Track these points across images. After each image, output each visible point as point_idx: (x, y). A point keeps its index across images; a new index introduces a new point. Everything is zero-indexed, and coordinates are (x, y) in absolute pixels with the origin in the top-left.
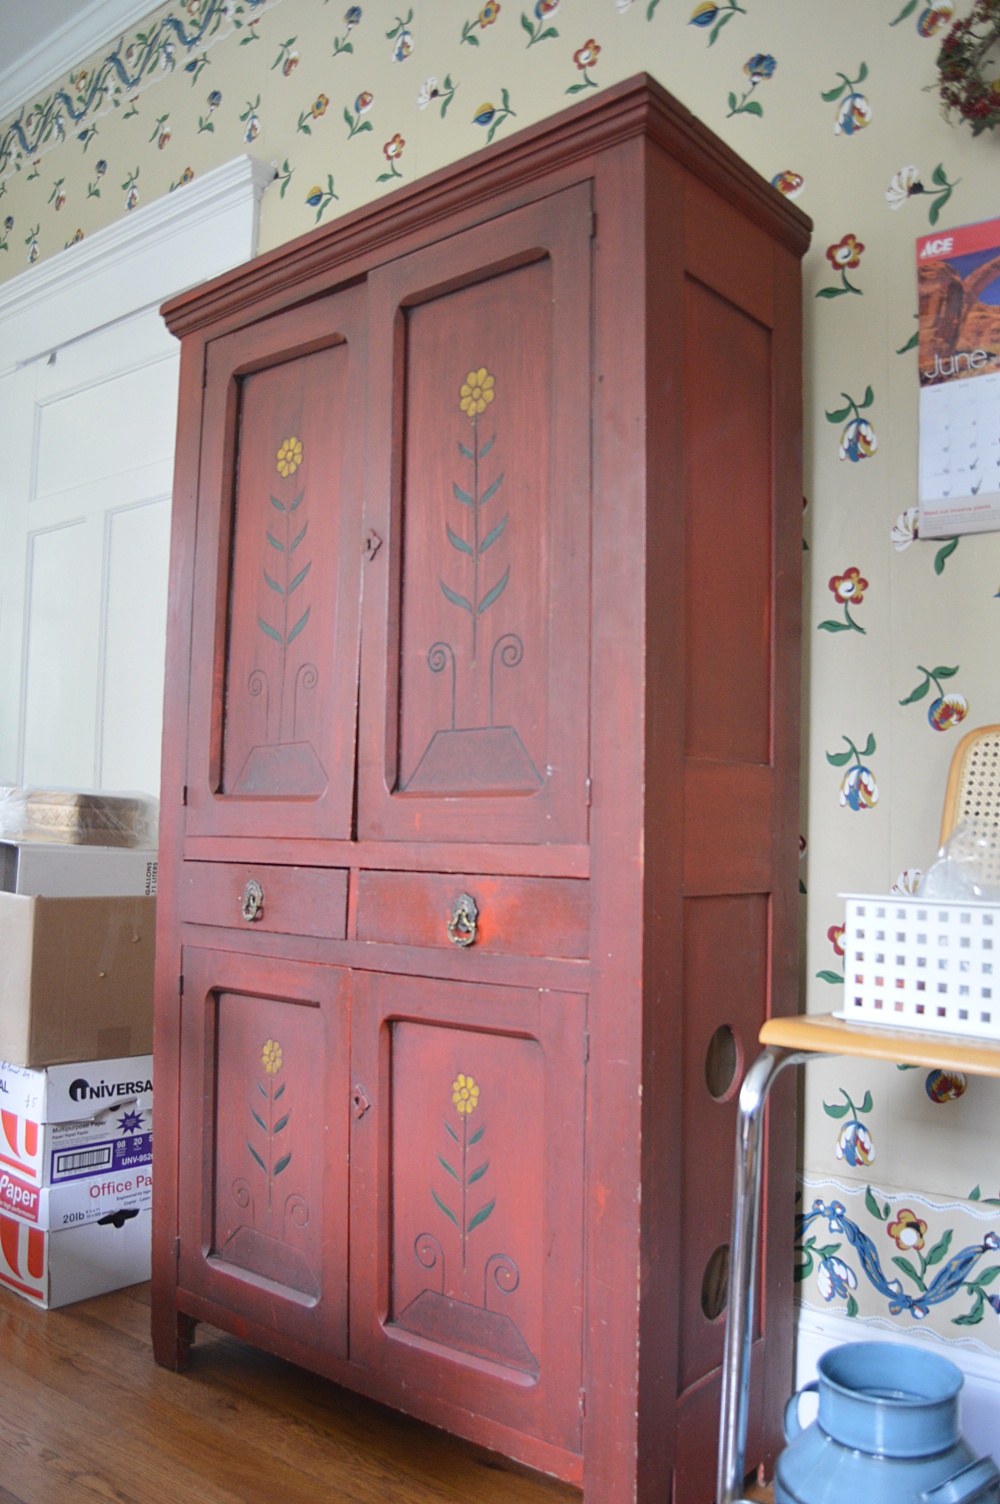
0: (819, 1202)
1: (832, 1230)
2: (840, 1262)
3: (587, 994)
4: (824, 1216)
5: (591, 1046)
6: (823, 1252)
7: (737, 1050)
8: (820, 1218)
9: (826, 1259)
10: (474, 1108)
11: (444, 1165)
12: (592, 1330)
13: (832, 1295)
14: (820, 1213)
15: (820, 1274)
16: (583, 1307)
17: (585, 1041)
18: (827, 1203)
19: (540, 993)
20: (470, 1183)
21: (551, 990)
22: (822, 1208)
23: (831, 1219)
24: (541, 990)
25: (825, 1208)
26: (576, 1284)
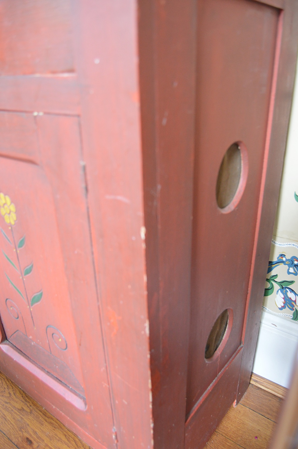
0: (282, 255)
1: (289, 273)
2: (292, 291)
3: (79, 116)
4: (285, 264)
5: (89, 177)
6: (281, 283)
7: (242, 164)
8: (282, 265)
9: (283, 288)
10: (15, 221)
11: (8, 259)
12: (117, 402)
13: (284, 307)
14: (283, 262)
15: (278, 295)
16: (109, 384)
17: (81, 172)
18: (288, 257)
19: (35, 117)
20: (25, 275)
21: (45, 113)
22: (284, 259)
23: (289, 267)
24: (35, 114)
25: (287, 260)
26: (102, 370)
